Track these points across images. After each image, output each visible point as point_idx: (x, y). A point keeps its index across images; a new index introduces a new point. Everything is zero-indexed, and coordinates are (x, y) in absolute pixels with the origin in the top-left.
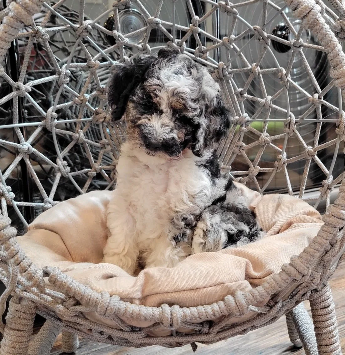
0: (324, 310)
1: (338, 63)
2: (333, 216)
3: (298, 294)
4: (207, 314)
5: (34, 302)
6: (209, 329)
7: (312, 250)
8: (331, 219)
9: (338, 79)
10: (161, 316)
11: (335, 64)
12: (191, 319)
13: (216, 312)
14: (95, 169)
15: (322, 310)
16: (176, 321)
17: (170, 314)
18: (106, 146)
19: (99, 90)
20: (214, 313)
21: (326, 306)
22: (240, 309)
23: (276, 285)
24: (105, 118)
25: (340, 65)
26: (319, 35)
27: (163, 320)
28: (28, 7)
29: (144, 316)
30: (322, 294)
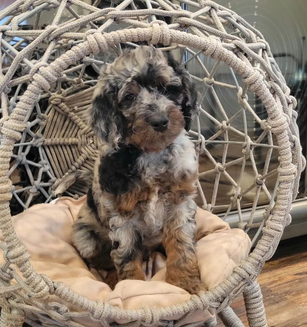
0: (256, 299)
1: (276, 116)
2: (271, 228)
3: (240, 289)
4: (179, 311)
5: (24, 311)
6: (174, 324)
7: (257, 255)
8: (270, 231)
9: (275, 127)
10: (144, 315)
11: (273, 116)
12: (167, 316)
13: (186, 309)
14: (36, 186)
15: (254, 299)
16: (156, 319)
17: (151, 313)
18: (45, 165)
19: (40, 118)
20: (184, 310)
21: (257, 296)
22: (204, 305)
23: (230, 284)
24: (44, 141)
25: (277, 117)
26: (262, 96)
27: (146, 318)
28: (49, 78)
29: (130, 317)
30: (253, 287)
